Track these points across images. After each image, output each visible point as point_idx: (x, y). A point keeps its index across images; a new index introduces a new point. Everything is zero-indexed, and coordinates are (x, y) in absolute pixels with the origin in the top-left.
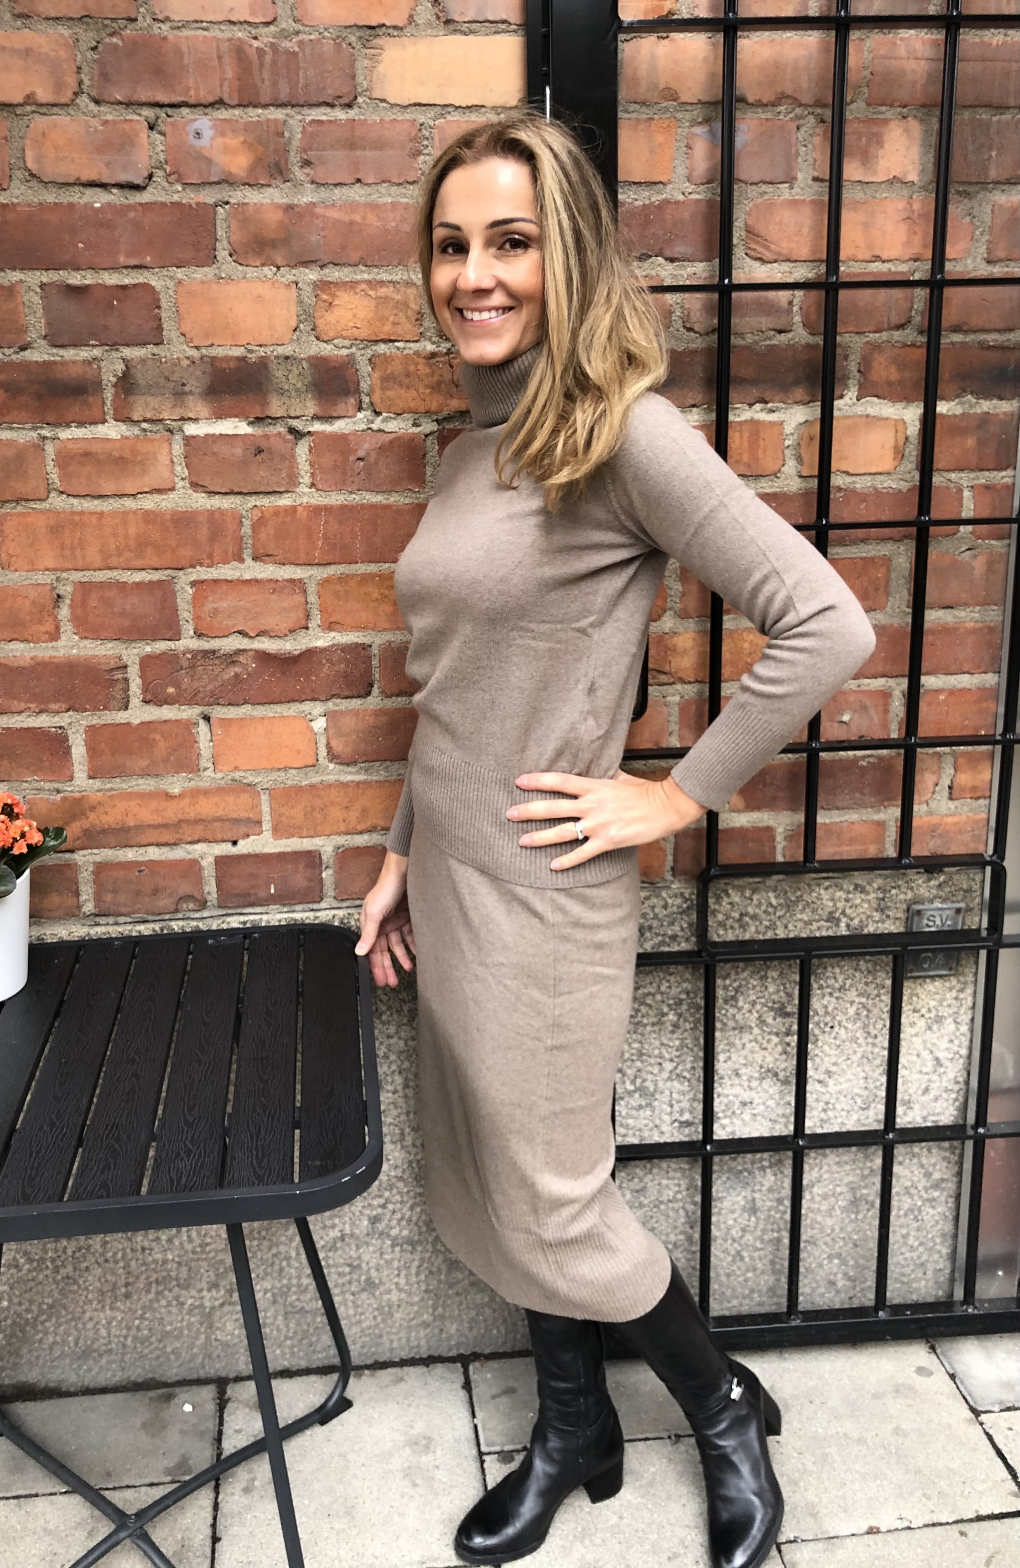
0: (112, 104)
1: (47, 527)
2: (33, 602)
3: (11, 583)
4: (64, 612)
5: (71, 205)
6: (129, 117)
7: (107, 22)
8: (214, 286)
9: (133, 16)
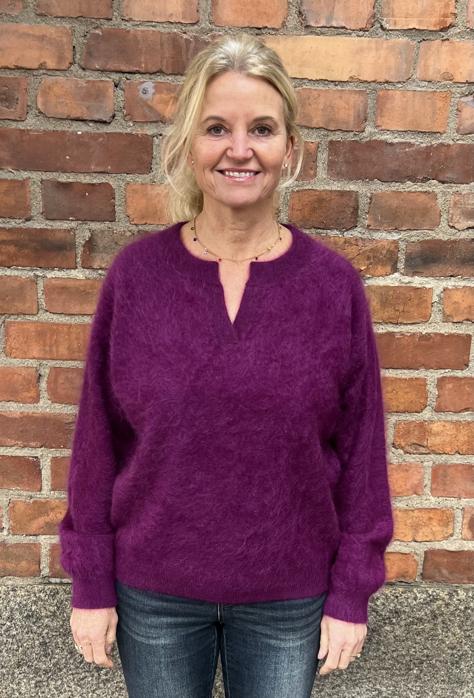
0: (93, 70)
1: (36, 332)
2: (24, 378)
3: (11, 366)
4: (43, 385)
5: (63, 132)
6: (103, 79)
7: (93, 20)
8: (149, 187)
9: (109, 17)
